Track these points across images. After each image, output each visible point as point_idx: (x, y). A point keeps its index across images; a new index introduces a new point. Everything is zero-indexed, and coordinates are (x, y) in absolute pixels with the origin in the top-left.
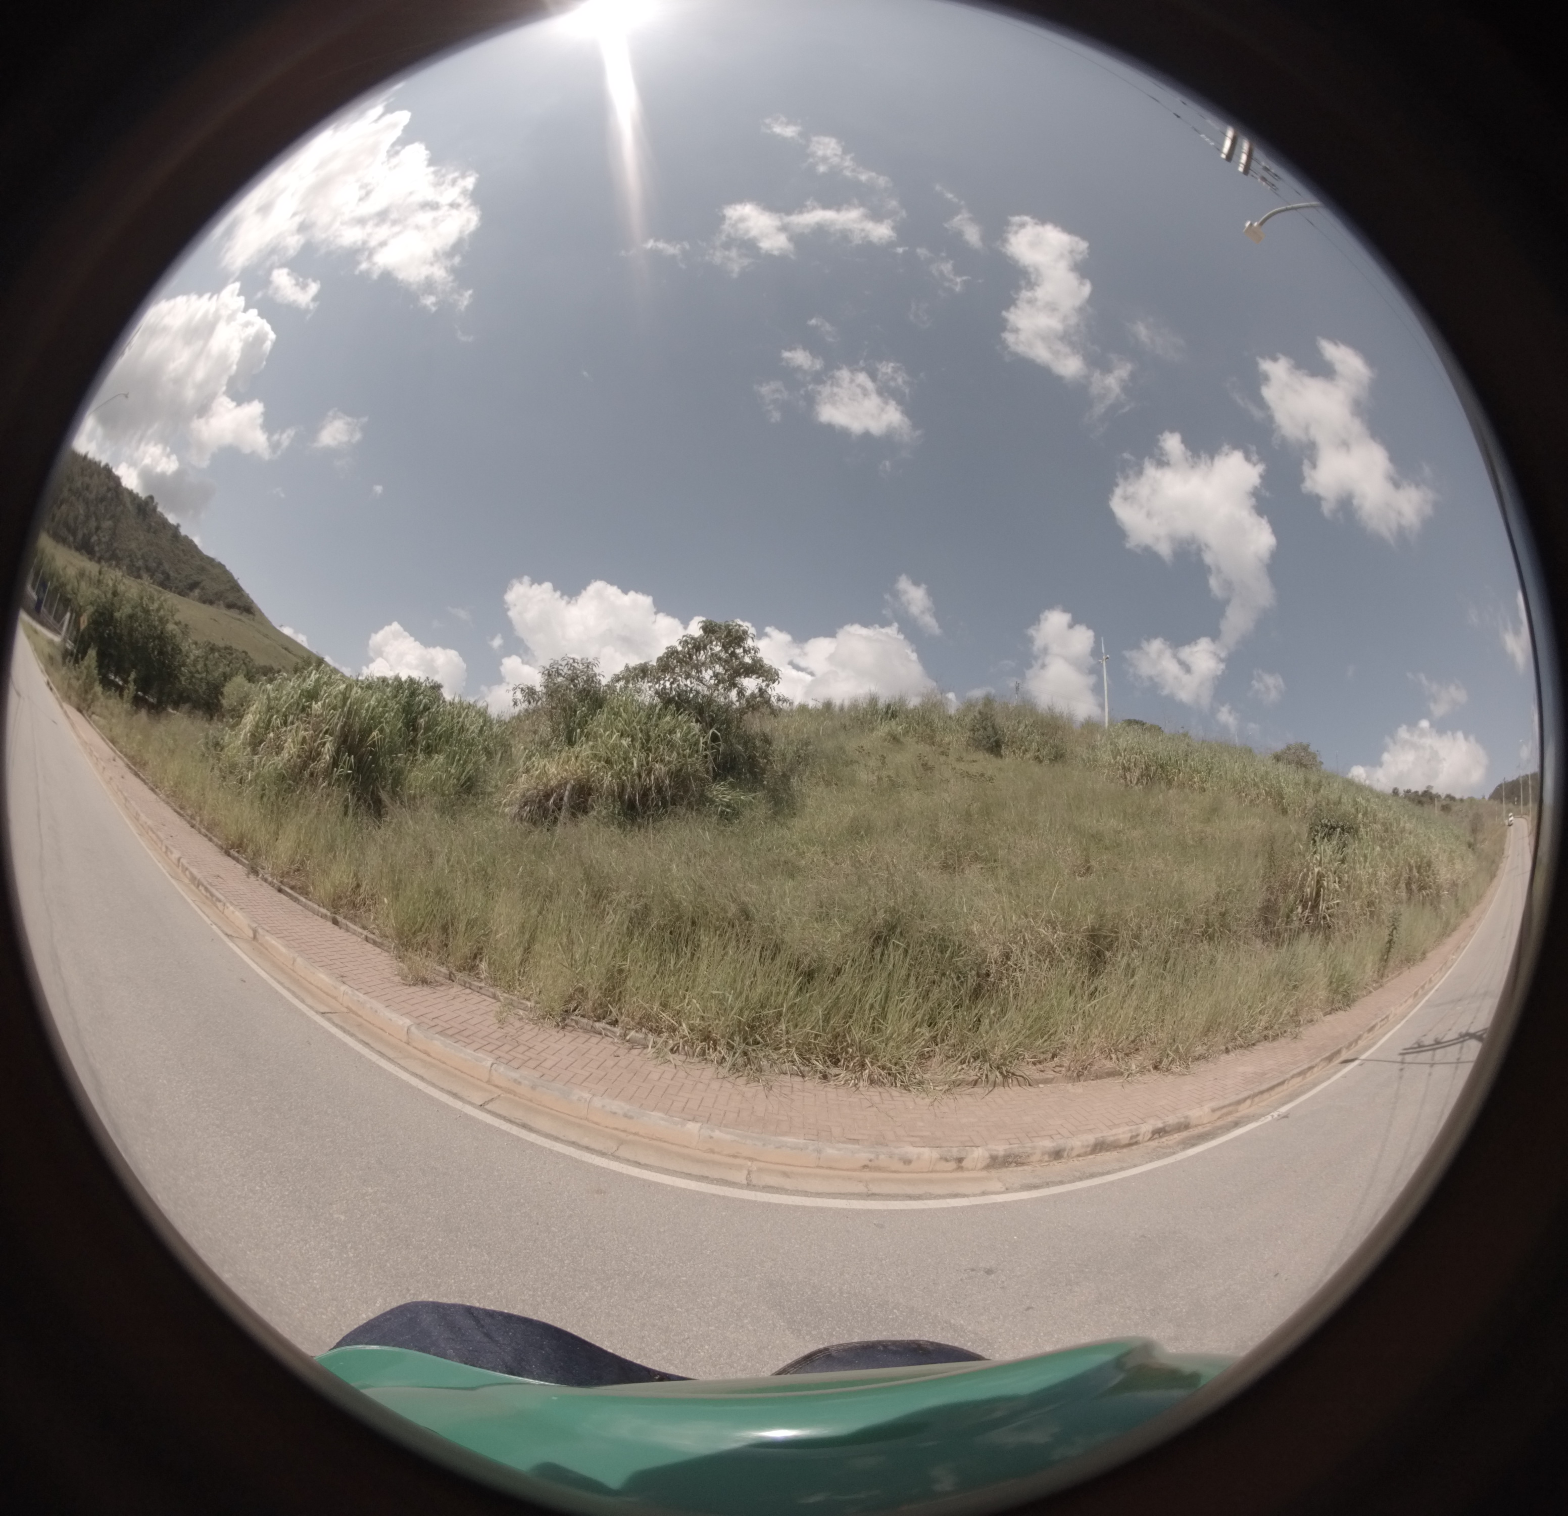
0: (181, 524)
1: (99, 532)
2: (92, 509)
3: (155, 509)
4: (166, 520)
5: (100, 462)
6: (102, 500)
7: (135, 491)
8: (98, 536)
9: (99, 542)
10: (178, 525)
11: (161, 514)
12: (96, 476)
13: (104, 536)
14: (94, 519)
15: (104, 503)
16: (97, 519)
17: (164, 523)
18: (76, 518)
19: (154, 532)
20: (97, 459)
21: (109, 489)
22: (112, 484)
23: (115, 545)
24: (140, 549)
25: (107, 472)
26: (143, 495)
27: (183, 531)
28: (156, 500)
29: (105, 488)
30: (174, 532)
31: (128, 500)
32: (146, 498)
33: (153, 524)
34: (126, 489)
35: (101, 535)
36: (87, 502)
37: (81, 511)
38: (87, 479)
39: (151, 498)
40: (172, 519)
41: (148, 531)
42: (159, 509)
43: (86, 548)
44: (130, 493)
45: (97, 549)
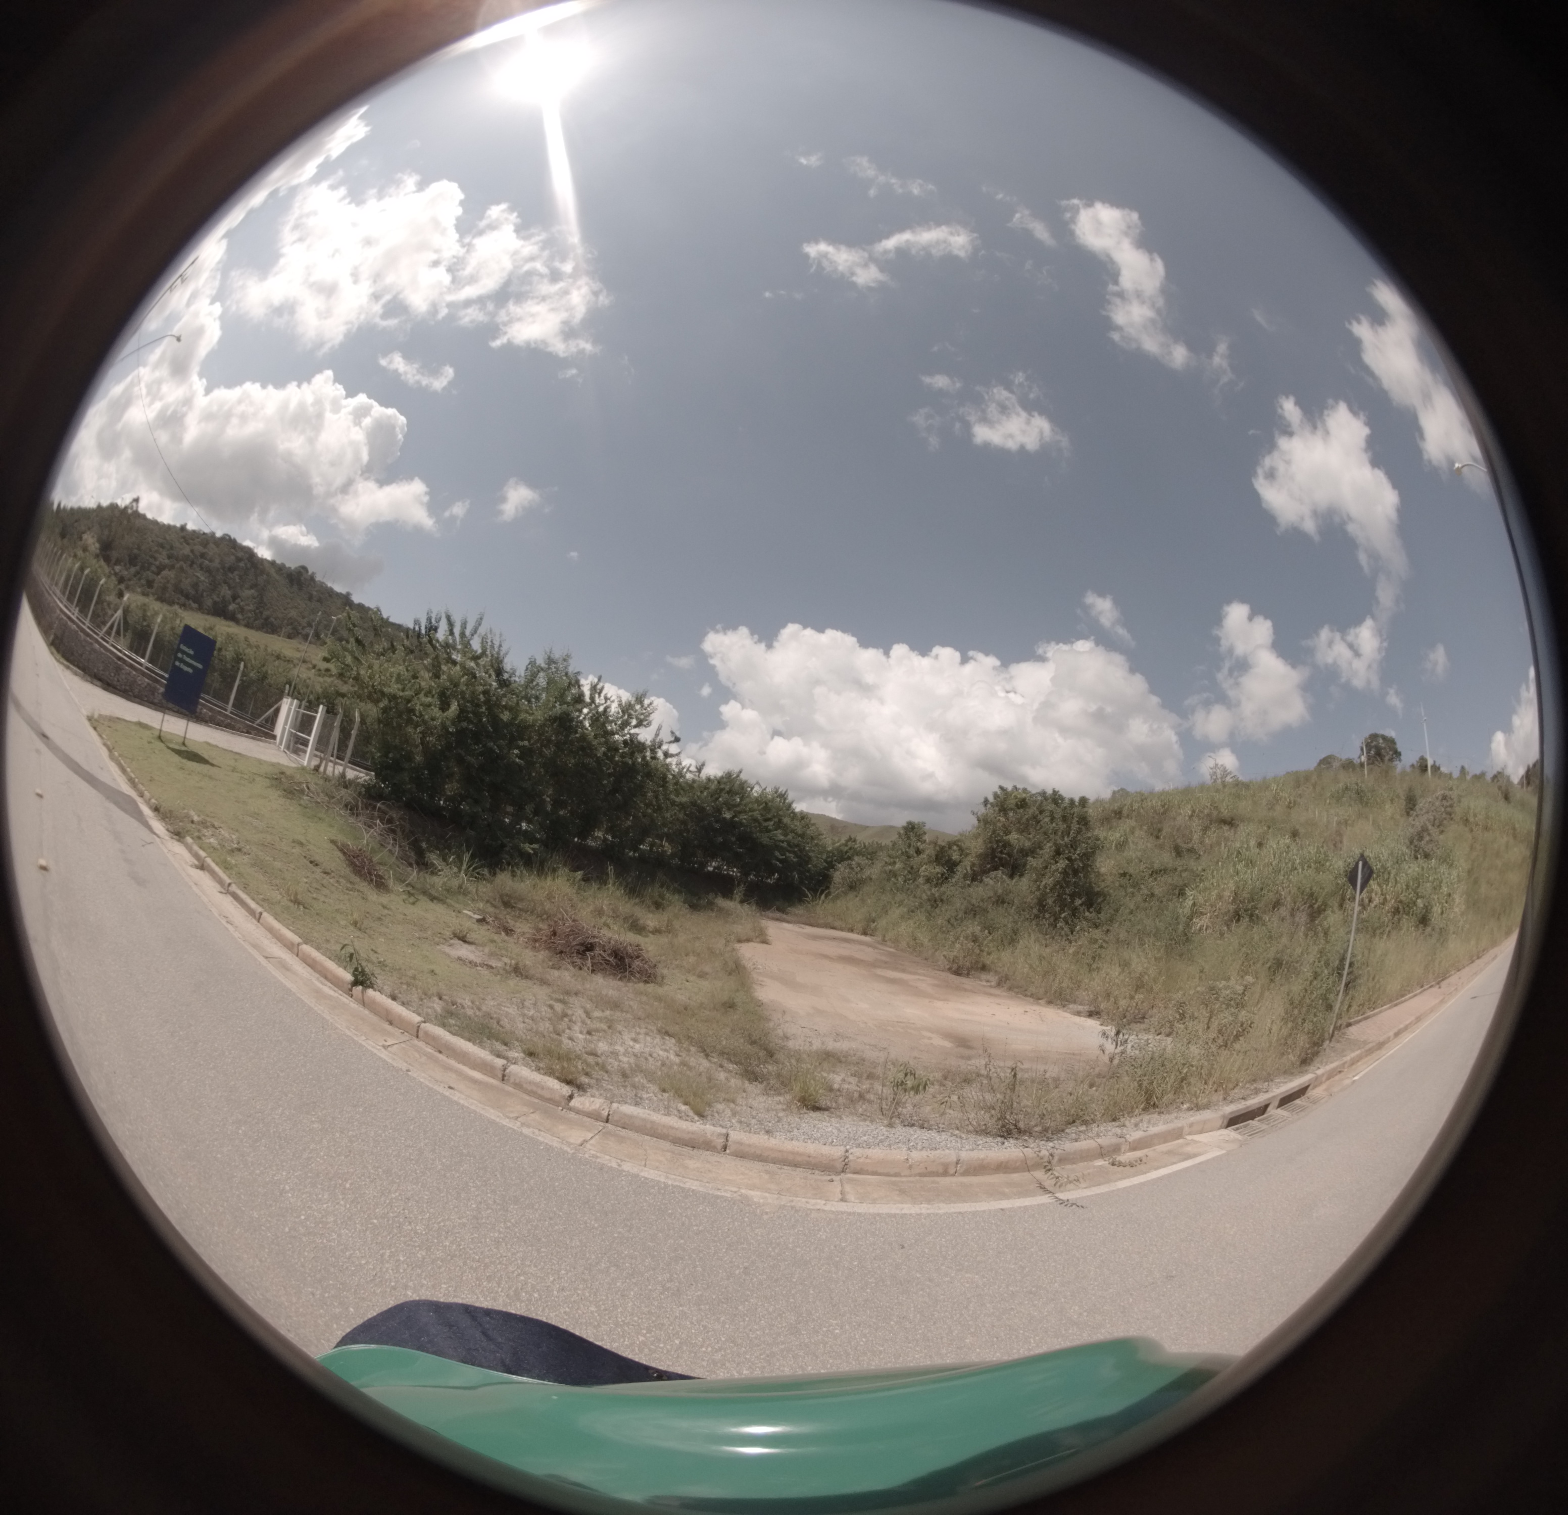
0: (351, 592)
1: (238, 600)
2: (219, 577)
3: (312, 578)
4: (331, 589)
5: (213, 534)
6: (231, 569)
7: (278, 562)
8: (238, 604)
9: (242, 610)
10: (348, 594)
11: (323, 583)
12: (212, 545)
13: (248, 605)
14: (225, 587)
15: (236, 573)
16: (230, 588)
17: (331, 593)
18: (195, 586)
19: (320, 600)
20: (207, 531)
21: (239, 560)
22: (240, 554)
23: (266, 613)
24: (303, 617)
25: (229, 543)
26: (292, 565)
27: (356, 599)
28: (310, 572)
29: (233, 557)
30: (346, 600)
31: (273, 571)
32: (296, 568)
33: (315, 593)
34: (266, 560)
35: (242, 603)
36: (208, 571)
37: (202, 578)
38: (199, 549)
39: (304, 568)
40: (339, 588)
41: (310, 598)
42: (318, 578)
43: (220, 611)
44: (273, 563)
45: (239, 616)
